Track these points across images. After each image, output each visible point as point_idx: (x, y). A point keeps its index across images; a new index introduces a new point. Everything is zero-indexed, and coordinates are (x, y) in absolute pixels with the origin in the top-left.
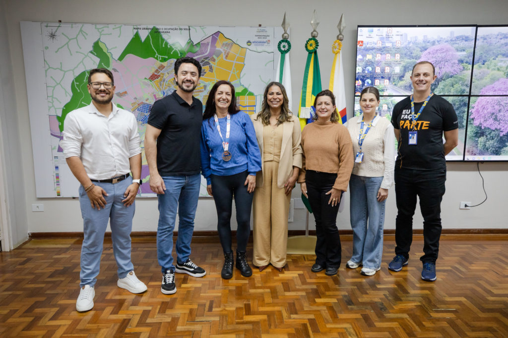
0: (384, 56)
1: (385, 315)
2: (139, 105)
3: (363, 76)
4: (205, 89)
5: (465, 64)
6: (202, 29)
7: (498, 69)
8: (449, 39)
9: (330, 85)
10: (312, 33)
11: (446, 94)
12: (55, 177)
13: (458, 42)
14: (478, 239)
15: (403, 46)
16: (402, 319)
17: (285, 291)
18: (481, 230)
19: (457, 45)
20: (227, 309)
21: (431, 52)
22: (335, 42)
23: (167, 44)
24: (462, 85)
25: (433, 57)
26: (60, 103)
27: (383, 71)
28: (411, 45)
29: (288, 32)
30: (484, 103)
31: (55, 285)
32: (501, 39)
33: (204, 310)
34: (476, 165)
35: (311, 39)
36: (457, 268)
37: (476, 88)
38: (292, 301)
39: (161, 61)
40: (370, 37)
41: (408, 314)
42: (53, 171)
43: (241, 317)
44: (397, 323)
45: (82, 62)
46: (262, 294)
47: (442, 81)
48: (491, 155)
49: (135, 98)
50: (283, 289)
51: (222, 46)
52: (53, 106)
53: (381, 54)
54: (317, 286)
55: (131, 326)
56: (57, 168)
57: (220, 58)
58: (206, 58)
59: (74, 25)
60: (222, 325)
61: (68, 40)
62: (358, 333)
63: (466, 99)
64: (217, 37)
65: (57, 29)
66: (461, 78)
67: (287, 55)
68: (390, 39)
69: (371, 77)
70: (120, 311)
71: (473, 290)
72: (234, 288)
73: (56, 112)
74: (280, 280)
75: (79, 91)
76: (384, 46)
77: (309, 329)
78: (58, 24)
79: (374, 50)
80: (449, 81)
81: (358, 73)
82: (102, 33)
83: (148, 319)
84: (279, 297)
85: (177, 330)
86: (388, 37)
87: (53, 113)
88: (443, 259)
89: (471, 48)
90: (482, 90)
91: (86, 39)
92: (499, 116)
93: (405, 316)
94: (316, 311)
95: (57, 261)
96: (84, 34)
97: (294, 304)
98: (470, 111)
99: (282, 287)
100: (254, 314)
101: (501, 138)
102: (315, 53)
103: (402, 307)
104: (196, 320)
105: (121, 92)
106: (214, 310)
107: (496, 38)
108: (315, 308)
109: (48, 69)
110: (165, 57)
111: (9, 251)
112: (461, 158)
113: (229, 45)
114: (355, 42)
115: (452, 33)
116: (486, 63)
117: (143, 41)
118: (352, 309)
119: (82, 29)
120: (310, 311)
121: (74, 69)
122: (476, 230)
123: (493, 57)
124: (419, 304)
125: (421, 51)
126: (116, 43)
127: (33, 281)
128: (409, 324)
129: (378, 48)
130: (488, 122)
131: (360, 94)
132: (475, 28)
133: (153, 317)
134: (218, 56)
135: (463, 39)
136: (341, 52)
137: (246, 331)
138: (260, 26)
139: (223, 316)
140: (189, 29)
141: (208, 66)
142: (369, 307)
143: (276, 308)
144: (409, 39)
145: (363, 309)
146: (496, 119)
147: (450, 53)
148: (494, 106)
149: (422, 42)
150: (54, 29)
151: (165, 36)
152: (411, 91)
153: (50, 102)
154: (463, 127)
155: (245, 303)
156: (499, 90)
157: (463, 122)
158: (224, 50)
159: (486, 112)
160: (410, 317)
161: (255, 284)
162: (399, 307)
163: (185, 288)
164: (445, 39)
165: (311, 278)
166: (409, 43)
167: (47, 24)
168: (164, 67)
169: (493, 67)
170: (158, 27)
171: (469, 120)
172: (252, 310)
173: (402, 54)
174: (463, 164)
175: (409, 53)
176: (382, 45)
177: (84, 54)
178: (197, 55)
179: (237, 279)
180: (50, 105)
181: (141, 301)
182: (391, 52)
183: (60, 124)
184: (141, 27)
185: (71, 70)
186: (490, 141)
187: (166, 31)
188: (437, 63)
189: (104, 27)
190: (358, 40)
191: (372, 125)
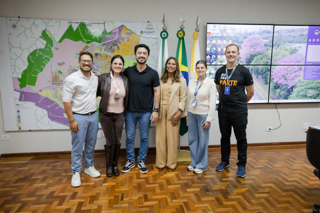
1: (228, 197)
2: (72, 71)
3: (211, 53)
5: (268, 47)
6: (112, 23)
7: (286, 50)
8: (259, 32)
9: (192, 58)
10: (181, 27)
11: (258, 64)
12: (17, 118)
13: (264, 34)
14: (277, 148)
15: (233, 35)
16: (239, 199)
17: (168, 185)
18: (278, 143)
19: (264, 36)
20: (133, 198)
21: (249, 40)
22: (195, 33)
23: (90, 34)
25: (250, 42)
26: (20, 69)
27: (222, 50)
28: (238, 35)
29: (166, 26)
30: (279, 69)
31: (19, 188)
32: (287, 33)
33: (118, 200)
34: (275, 106)
35: (180, 31)
36: (266, 166)
37: (274, 61)
38: (173, 191)
39: (86, 43)
40: (214, 30)
41: (242, 196)
42: (15, 114)
43: (142, 203)
44: (236, 202)
45: (35, 43)
46: (154, 188)
47: (256, 57)
48: (283, 99)
49: (70, 67)
50: (167, 184)
51: (125, 34)
52: (15, 71)
53: (221, 40)
54: (187, 181)
55: (71, 212)
56: (18, 111)
57: (124, 41)
58: (115, 42)
59: (29, 20)
60: (130, 209)
61: (25, 29)
62: (214, 209)
63: (269, 67)
64: (122, 28)
65: (17, 22)
66: (266, 55)
67: (166, 40)
68: (226, 31)
69: (215, 54)
70: (63, 204)
71: (277, 179)
72: (136, 185)
73: (17, 76)
74: (165, 178)
75: (33, 62)
76: (222, 35)
77: (184, 208)
78: (18, 19)
79: (217, 38)
80: (259, 56)
81: (208, 51)
82: (47, 25)
83: (82, 208)
84: (164, 189)
86: (225, 30)
87: (15, 76)
88: (259, 161)
89: (271, 37)
90: (278, 62)
91: (37, 28)
92: (287, 77)
93: (240, 197)
94: (187, 197)
95: (19, 172)
96: (36, 26)
97: (174, 193)
98: (271, 74)
99: (166, 182)
100: (150, 200)
101: (288, 89)
102: (183, 39)
103: (238, 192)
104: (113, 207)
105: (61, 63)
106: (124, 199)
107: (285, 32)
108: (187, 195)
109: (11, 48)
110: (89, 40)
112: (267, 102)
113: (129, 33)
114: (206, 32)
115: (260, 28)
116: (279, 46)
117: (75, 30)
118: (209, 194)
119: (34, 22)
120: (184, 197)
121: (29, 48)
122: (275, 143)
123: (283, 43)
124: (248, 189)
125: (244, 39)
126: (57, 32)
127: (3, 187)
128: (243, 201)
129: (219, 36)
130: (281, 80)
131: (209, 64)
132: (273, 26)
133: (85, 206)
134: (122, 40)
135: (267, 32)
136: (198, 38)
137: (146, 212)
138: (148, 22)
139: (130, 203)
140: (104, 24)
141: (116, 47)
142: (219, 192)
143: (164, 196)
144: (236, 32)
145: (216, 194)
146: (285, 79)
147: (260, 40)
148: (284, 71)
149: (244, 33)
150: (15, 22)
151: (88, 27)
153: (13, 69)
154: (268, 83)
155: (143, 194)
156: (287, 62)
157: (268, 80)
158: (126, 36)
159: (280, 74)
160: (243, 197)
161: (149, 181)
162: (236, 192)
163: (105, 186)
164: (257, 32)
165: (183, 176)
166: (237, 34)
167: (10, 19)
168: (89, 47)
169: (283, 49)
170: (84, 22)
171: (271, 79)
172: (148, 198)
173: (233, 40)
174: (268, 105)
175: (237, 40)
176: (221, 35)
177: (36, 38)
178: (109, 40)
179: (137, 179)
180: (14, 71)
181: (77, 196)
182: (226, 39)
183: (20, 83)
184: (74, 21)
185: (27, 48)
186: (283, 91)
187: (89, 24)
188: (252, 46)
189: (49, 21)
190: (208, 31)
191: (202, 83)
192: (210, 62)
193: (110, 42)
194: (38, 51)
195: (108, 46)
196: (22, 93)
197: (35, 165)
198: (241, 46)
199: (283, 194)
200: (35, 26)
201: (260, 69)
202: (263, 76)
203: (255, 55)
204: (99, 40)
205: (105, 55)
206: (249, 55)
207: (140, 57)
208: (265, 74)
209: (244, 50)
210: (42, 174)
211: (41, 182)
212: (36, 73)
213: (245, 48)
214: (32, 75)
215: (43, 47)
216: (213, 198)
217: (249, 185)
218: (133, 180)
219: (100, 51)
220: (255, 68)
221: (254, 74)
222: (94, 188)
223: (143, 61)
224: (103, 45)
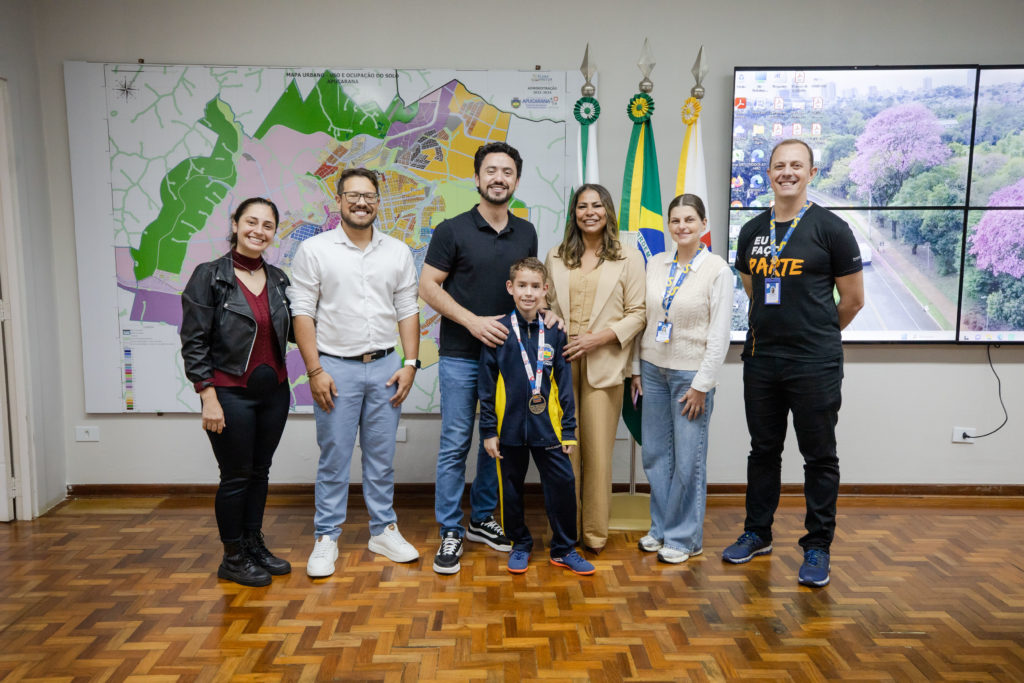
0: (788, 128)
1: (782, 640)
2: (294, 226)
3: (746, 169)
4: (427, 195)
5: (955, 144)
6: (422, 75)
8: (923, 94)
9: (678, 186)
10: (641, 85)
11: (918, 204)
12: (124, 372)
13: (939, 99)
14: (992, 506)
15: (826, 107)
16: (816, 647)
17: (586, 595)
18: (998, 486)
19: (938, 106)
20: (469, 626)
21: (885, 121)
22: (688, 102)
23: (351, 105)
24: (951, 186)
25: (888, 130)
26: (138, 222)
28: (844, 105)
29: (594, 82)
30: (996, 223)
31: (131, 581)
33: (426, 628)
34: (985, 351)
35: (639, 96)
36: (936, 557)
37: (980, 193)
38: (599, 615)
39: (338, 138)
40: (760, 90)
41: (829, 640)
42: (120, 360)
43: (497, 640)
44: (804, 655)
45: (183, 140)
46: (540, 601)
47: (910, 179)
48: (1014, 329)
49: (288, 213)
50: (581, 594)
51: (462, 109)
52: (124, 228)
53: (783, 124)
54: (650, 588)
55: (283, 653)
56: (128, 352)
57: (457, 132)
58: (430, 133)
59: (168, 69)
60: (461, 654)
61: (156, 98)
62: (726, 671)
63: (960, 214)
64: (453, 90)
65: (135, 77)
66: (948, 172)
67: (592, 128)
68: (801, 94)
69: (761, 170)
70: (261, 629)
71: (966, 601)
72: (483, 590)
73: (129, 241)
75: (175, 198)
76: (788, 108)
77: (631, 661)
78: (137, 67)
79: (768, 117)
80: (923, 178)
81: (737, 162)
82: (224, 84)
83: (316, 642)
84: (573, 606)
85: (374, 661)
86: (796, 90)
87: (123, 241)
88: (912, 542)
89: (967, 111)
90: (992, 197)
91: (191, 95)
93: (823, 642)
94: (644, 631)
95: (129, 539)
96: (189, 86)
97: (602, 619)
98: (968, 239)
99: (580, 589)
100: (523, 635)
102: (648, 122)
103: (819, 628)
104: (410, 645)
106: (443, 627)
107: (1019, 90)
108: (643, 626)
109: (115, 156)
110: (348, 130)
111: (30, 519)
112: (951, 336)
113: (475, 106)
114: (730, 100)
115: (927, 81)
116: (998, 143)
117: (304, 99)
118: (718, 630)
119: (185, 76)
120: (633, 631)
121: (167, 155)
122: (988, 486)
123: (1013, 131)
124: (853, 622)
125: (865, 118)
126: (250, 104)
127: (86, 574)
128: (830, 656)
129: (777, 112)
130: (1005, 263)
131: (741, 205)
132: (975, 70)
133: (326, 638)
134: (453, 129)
135: (950, 94)
136: (699, 120)
137: (507, 664)
138: (538, 68)
139: (461, 639)
140: (397, 76)
141: (433, 148)
142: (753, 626)
143: (568, 626)
144: (839, 94)
145: (741, 629)
147: (925, 121)
148: (1017, 230)
149: (866, 99)
150: (130, 77)
151: (348, 89)
152: (844, 198)
153: (117, 220)
154: (954, 271)
155: (505, 616)
157: (954, 262)
158: (466, 116)
159: (1001, 241)
160: (832, 645)
161: (525, 583)
162: (811, 627)
163: (386, 589)
164: (913, 92)
165: (638, 573)
166: (839, 102)
167: (117, 67)
168: (346, 151)
169: (1014, 150)
170: (334, 71)
171: (966, 258)
172: (519, 628)
173: (826, 124)
174: (955, 349)
175: (840, 122)
176: (784, 105)
177: (187, 125)
178: (412, 127)
179: (489, 573)
180: (119, 226)
181: (301, 611)
182: (803, 120)
183: (137, 265)
184: (301, 71)
185: (160, 157)
186: (1012, 301)
187: (351, 79)
188: (897, 142)
189: (228, 72)
190: (737, 96)
191: (690, 269)
192: (744, 198)
193: (414, 134)
194: (192, 164)
195: (405, 148)
196: (141, 295)
197: (171, 521)
198: (856, 144)
199: (977, 643)
200: (187, 88)
201: (925, 222)
202: (937, 247)
203: (908, 174)
204: (380, 129)
205: (397, 178)
206: (883, 173)
207: (493, 182)
208: (944, 241)
209: (864, 156)
210: (195, 548)
211: (192, 567)
212: (184, 233)
213: (869, 150)
214: (173, 239)
215: (207, 152)
216: (730, 642)
217: (860, 611)
218: (475, 577)
219: (383, 162)
220: (907, 218)
221: (903, 239)
222: (353, 592)
223: (503, 196)
224: (391, 144)
